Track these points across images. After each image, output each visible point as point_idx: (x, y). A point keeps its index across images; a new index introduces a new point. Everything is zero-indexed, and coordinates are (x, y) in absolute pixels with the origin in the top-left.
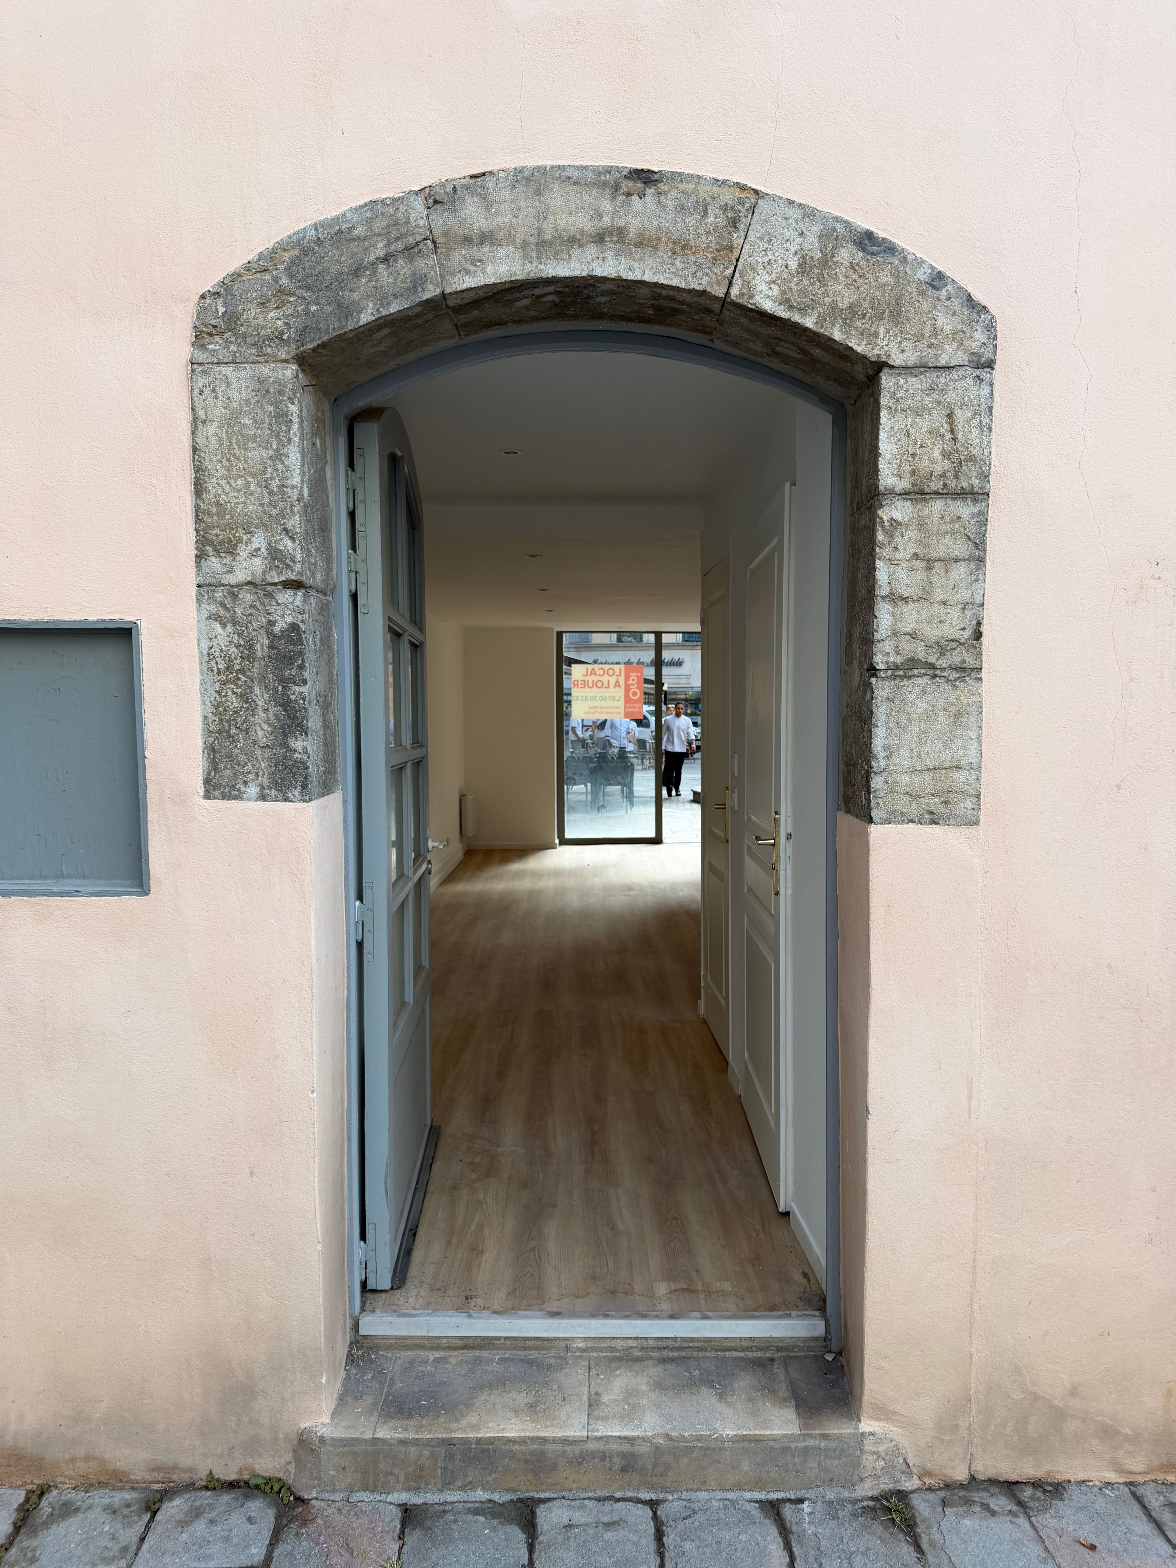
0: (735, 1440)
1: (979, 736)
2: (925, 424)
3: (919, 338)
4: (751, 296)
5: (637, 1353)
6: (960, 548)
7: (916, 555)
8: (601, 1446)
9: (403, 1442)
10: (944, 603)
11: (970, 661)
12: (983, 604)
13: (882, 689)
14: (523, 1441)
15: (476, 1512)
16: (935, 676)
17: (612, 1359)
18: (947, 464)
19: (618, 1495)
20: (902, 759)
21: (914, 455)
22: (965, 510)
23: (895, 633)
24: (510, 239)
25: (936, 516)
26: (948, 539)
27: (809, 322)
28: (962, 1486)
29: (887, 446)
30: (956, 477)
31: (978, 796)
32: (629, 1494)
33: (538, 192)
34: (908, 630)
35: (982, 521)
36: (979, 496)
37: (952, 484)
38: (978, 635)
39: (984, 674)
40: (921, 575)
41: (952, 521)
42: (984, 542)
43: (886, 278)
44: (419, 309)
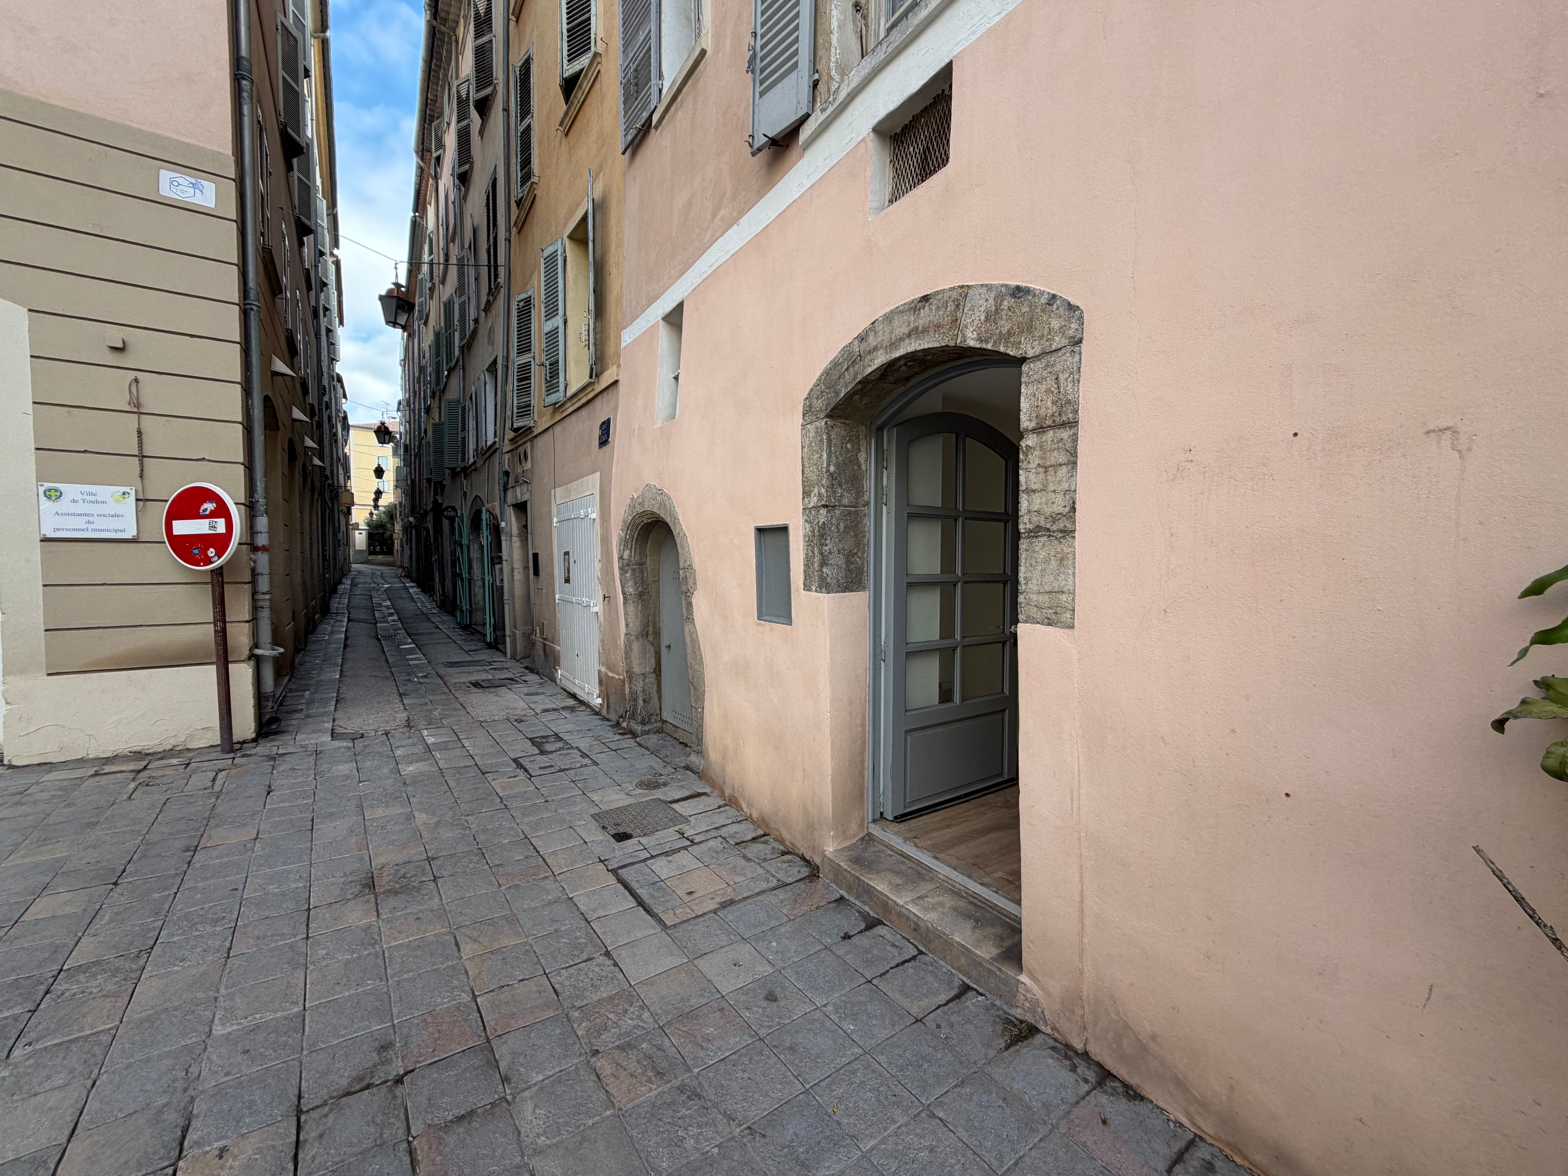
1: (1074, 573)
2: (1043, 388)
3: (1041, 338)
4: (965, 341)
5: (964, 894)
6: (1062, 458)
7: (1039, 464)
8: (906, 913)
9: (846, 870)
10: (1054, 491)
11: (1069, 526)
12: (1075, 491)
13: (1023, 545)
14: (882, 893)
15: (859, 912)
16: (1050, 536)
17: (951, 890)
18: (1055, 408)
19: (912, 941)
20: (1033, 586)
21: (1037, 407)
22: (1065, 434)
23: (1029, 511)
24: (882, 347)
25: (1050, 440)
26: (1056, 453)
27: (989, 346)
28: (1076, 1053)
29: (1024, 405)
30: (1060, 415)
31: (1074, 611)
32: (915, 943)
33: (890, 322)
34: (1035, 509)
35: (1075, 439)
36: (1072, 424)
37: (1057, 419)
38: (1073, 509)
39: (1076, 535)
40: (1042, 476)
41: (1058, 442)
42: (1076, 452)
43: (1025, 309)
44: (860, 386)
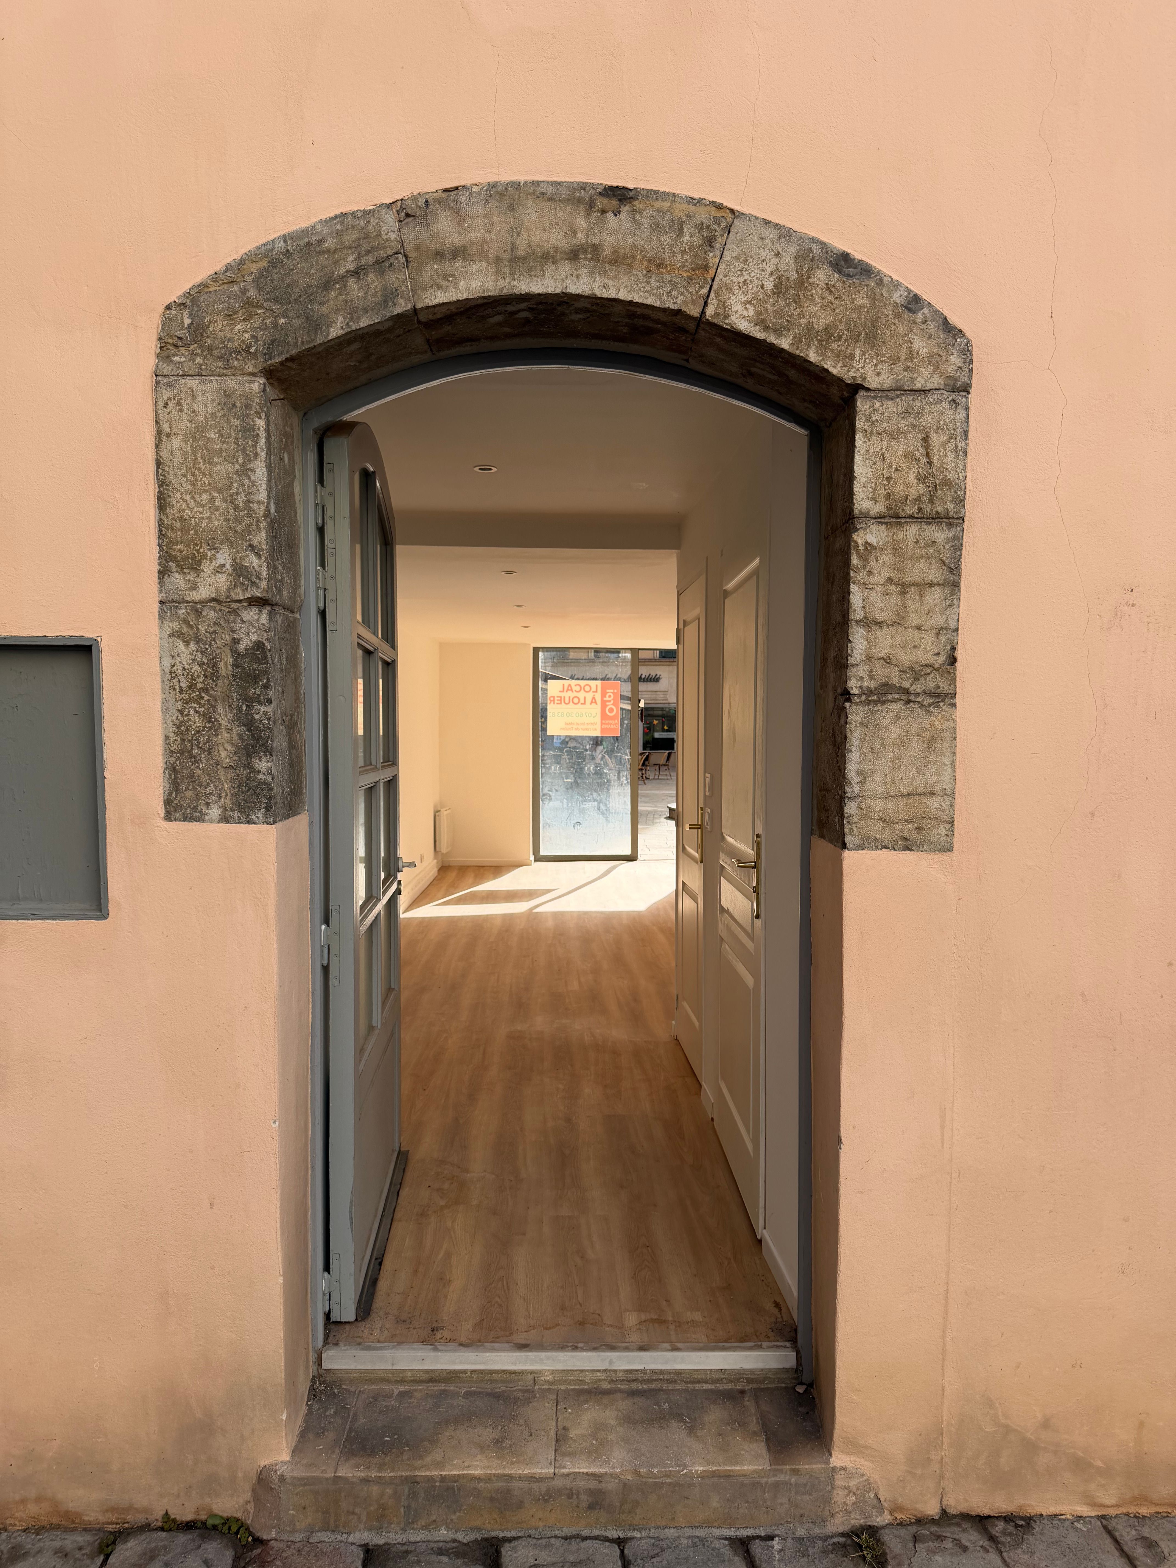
0: (703, 1476)
1: (953, 763)
2: (900, 448)
3: (895, 360)
4: (727, 316)
5: (606, 1386)
6: (935, 574)
7: (890, 580)
8: (568, 1483)
9: (366, 1481)
10: (919, 628)
11: (944, 687)
12: (957, 630)
13: (856, 714)
14: (488, 1479)
15: (441, 1552)
16: (909, 702)
17: (580, 1392)
18: (922, 488)
19: (586, 1533)
20: (876, 785)
21: (889, 479)
22: (940, 535)
23: (869, 658)
24: (482, 254)
25: (911, 540)
26: (922, 565)
27: (785, 343)
28: (933, 1521)
29: (861, 469)
30: (931, 501)
31: (952, 823)
32: (596, 1532)
33: (512, 208)
34: (882, 654)
35: (957, 546)
36: (954, 520)
37: (927, 509)
38: (953, 660)
39: (958, 700)
40: (895, 600)
41: (927, 546)
42: (958, 567)
43: (862, 300)
44: (390, 324)
